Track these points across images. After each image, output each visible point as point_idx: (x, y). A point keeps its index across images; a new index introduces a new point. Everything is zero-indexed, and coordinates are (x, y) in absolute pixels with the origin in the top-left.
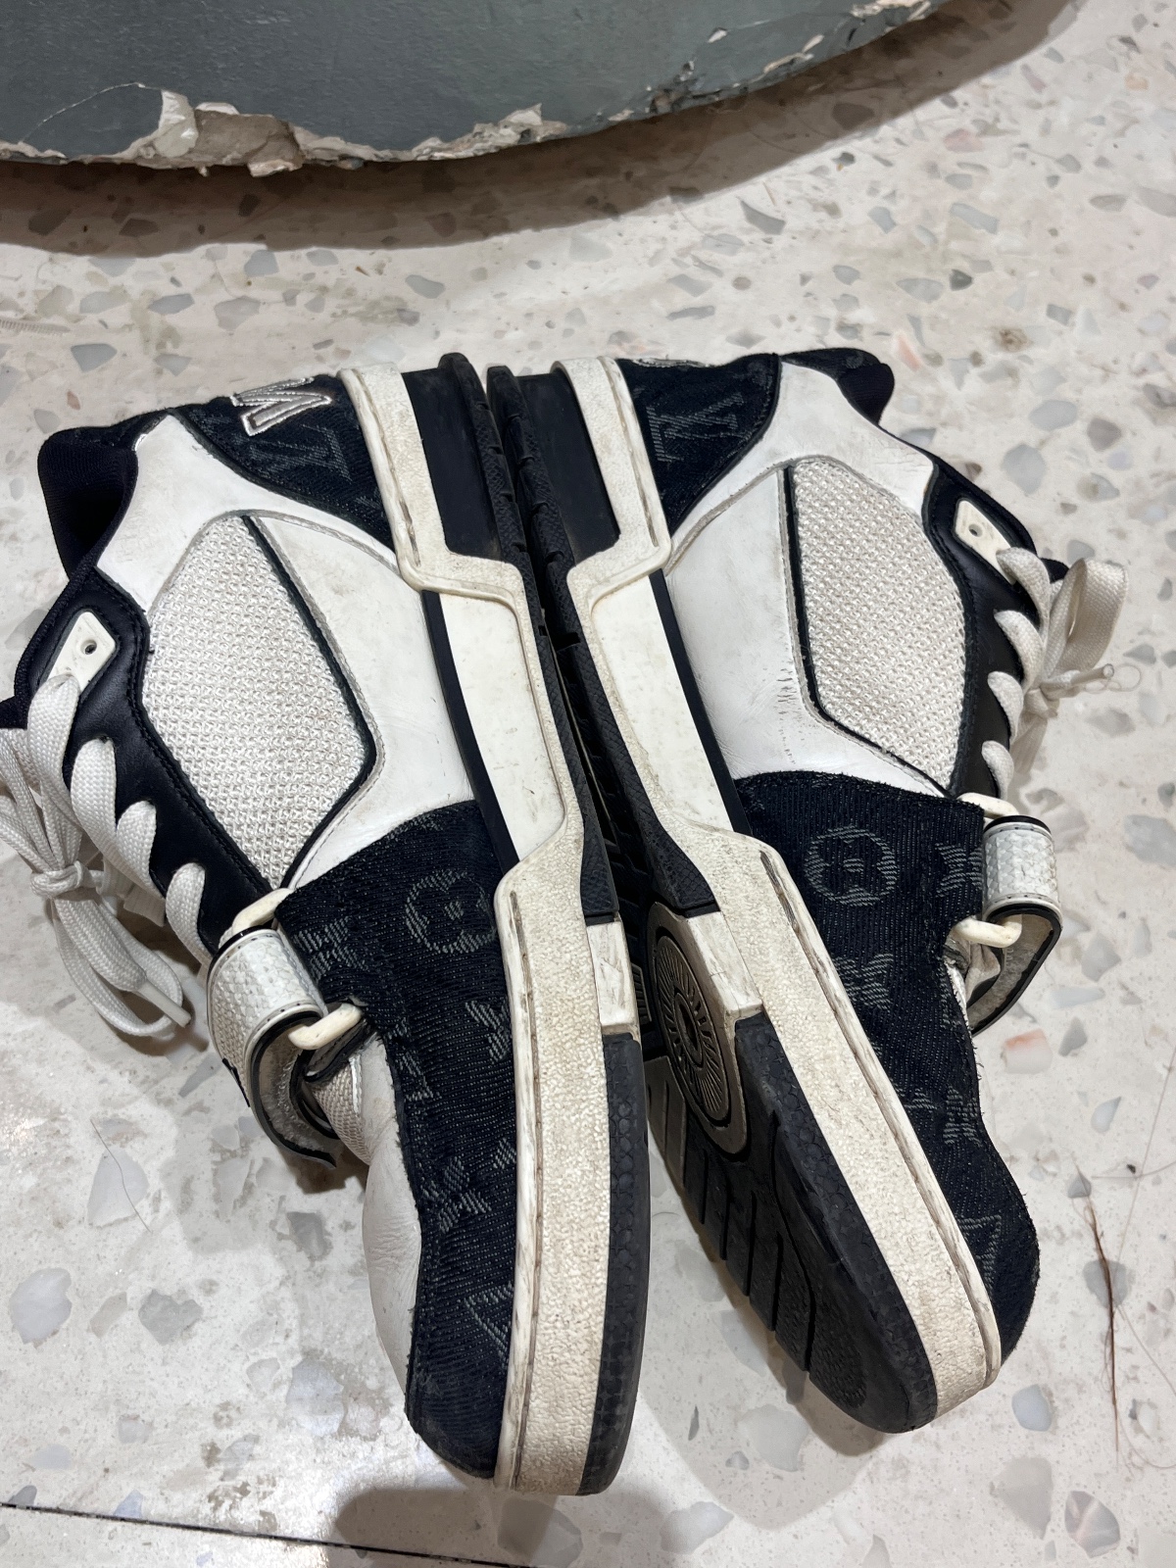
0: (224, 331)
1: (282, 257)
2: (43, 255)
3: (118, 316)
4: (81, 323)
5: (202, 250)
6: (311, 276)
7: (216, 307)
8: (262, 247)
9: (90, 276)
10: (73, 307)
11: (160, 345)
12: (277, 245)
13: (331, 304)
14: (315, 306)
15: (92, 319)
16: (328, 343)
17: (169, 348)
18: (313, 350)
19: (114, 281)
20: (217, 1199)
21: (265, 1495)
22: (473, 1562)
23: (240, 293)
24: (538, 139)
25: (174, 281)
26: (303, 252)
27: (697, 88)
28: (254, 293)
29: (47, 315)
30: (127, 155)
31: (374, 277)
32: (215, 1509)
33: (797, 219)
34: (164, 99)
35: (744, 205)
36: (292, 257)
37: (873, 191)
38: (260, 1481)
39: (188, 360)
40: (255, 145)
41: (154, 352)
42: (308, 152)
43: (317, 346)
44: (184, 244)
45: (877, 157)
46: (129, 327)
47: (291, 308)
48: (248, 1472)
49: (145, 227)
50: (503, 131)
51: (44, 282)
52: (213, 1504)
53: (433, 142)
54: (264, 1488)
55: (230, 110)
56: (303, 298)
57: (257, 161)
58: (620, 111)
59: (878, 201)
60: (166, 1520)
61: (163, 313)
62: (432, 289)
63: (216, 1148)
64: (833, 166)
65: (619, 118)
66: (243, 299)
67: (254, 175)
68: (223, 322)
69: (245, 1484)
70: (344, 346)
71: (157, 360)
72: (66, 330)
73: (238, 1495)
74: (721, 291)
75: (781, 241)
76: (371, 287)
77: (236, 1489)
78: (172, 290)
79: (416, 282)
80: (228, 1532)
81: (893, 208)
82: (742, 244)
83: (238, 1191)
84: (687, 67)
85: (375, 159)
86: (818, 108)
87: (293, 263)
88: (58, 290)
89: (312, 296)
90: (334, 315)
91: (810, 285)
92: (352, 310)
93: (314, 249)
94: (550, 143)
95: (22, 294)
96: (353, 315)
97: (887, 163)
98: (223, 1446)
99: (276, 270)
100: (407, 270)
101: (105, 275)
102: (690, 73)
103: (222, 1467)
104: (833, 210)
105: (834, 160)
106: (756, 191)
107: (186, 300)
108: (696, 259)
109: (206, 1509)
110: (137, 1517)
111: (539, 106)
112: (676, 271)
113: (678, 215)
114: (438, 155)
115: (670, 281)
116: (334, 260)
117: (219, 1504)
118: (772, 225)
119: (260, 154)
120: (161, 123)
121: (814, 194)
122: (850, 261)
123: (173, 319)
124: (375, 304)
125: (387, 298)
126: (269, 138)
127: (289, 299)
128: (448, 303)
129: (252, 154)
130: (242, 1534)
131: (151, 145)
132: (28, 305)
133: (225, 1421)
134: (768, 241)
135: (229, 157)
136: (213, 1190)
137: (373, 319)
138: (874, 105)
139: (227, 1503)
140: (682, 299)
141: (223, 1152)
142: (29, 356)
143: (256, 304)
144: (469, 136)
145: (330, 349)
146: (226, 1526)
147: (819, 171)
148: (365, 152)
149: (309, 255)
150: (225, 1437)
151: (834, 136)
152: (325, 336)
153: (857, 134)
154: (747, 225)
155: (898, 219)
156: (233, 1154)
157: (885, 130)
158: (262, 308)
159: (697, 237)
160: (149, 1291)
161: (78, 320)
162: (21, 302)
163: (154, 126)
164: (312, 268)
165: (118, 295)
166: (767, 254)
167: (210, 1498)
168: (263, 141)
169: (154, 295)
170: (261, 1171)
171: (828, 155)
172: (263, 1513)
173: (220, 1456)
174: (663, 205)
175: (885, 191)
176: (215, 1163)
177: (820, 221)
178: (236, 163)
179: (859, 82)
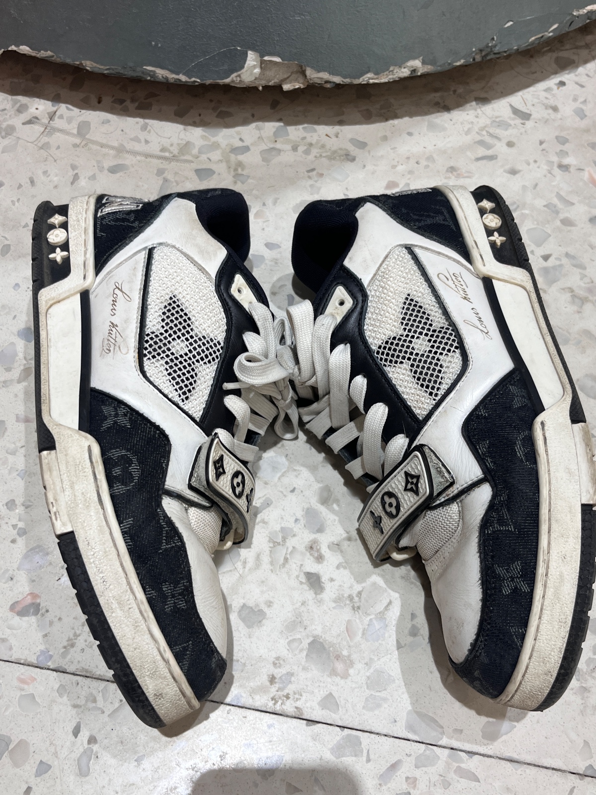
0: (265, 163)
1: (291, 129)
2: (181, 127)
3: (216, 155)
4: (199, 159)
5: (254, 125)
6: (304, 138)
7: (261, 152)
8: (282, 124)
9: (203, 137)
10: (195, 151)
11: (236, 170)
12: (288, 123)
13: (315, 151)
14: (307, 152)
15: (204, 157)
16: (313, 170)
17: (240, 171)
18: (306, 173)
19: (213, 139)
20: (272, 563)
21: (297, 700)
22: (393, 737)
23: (272, 146)
24: (419, 74)
25: (241, 139)
26: (301, 127)
27: (496, 50)
28: (278, 146)
29: (183, 155)
30: (227, 81)
31: (334, 139)
32: (275, 704)
33: (538, 113)
34: (249, 54)
35: (511, 106)
36: (296, 129)
37: (575, 100)
38: (295, 693)
39: (248, 177)
40: (286, 76)
41: (232, 173)
42: (310, 79)
43: (308, 171)
44: (245, 122)
45: (577, 83)
46: (221, 161)
47: (296, 153)
48: (290, 689)
49: (228, 114)
50: (403, 70)
51: (182, 140)
52: (273, 702)
53: (369, 75)
54: (297, 696)
55: (277, 59)
56: (301, 149)
57: (286, 83)
58: (459, 60)
59: (577, 105)
60: (253, 707)
61: (236, 155)
62: (362, 145)
63: (271, 540)
64: (555, 87)
65: (458, 64)
66: (273, 149)
67: (285, 90)
68: (264, 160)
69: (288, 694)
70: (320, 172)
71: (234, 177)
72: (193, 162)
73: (285, 699)
74: (500, 148)
75: (529, 124)
76: (333, 144)
77: (284, 696)
78: (240, 144)
79: (353, 141)
80: (281, 715)
81: (584, 108)
82: (511, 125)
83: (282, 561)
84: (493, 39)
85: (342, 83)
86: (547, 59)
87: (296, 132)
88: (188, 143)
89: (305, 148)
90: (316, 157)
91: (544, 146)
92: (324, 155)
93: (306, 125)
94: (423, 76)
95: (172, 145)
96: (324, 157)
97: (582, 86)
98: (278, 676)
99: (288, 135)
100: (350, 136)
101: (210, 137)
102: (494, 42)
103: (277, 685)
104: (555, 109)
105: (555, 84)
106: (517, 99)
107: (247, 149)
108: (488, 132)
109: (271, 704)
110: (239, 705)
111: (421, 58)
112: (478, 138)
113: (479, 111)
114: (371, 81)
115: (475, 142)
116: (315, 131)
117: (276, 702)
118: (526, 116)
119: (288, 80)
120: (246, 65)
121: (545, 101)
122: (563, 134)
123: (241, 158)
124: (335, 152)
125: (341, 149)
126: (292, 73)
127: (295, 149)
128: (369, 152)
129: (284, 80)
130: (287, 716)
131: (239, 76)
132: (175, 150)
133: (278, 665)
134: (523, 124)
135: (273, 82)
136: (270, 559)
137: (334, 159)
138: (575, 58)
139: (279, 703)
140: (482, 152)
141: (274, 542)
142: (176, 173)
143: (279, 151)
144: (387, 72)
145: (314, 173)
146: (280, 712)
147: (548, 90)
148: (337, 79)
149: (303, 128)
150: (279, 672)
151: (556, 73)
152: (312, 167)
153: (567, 72)
154: (513, 116)
155: (587, 113)
156: (279, 544)
157: (581, 70)
158: (282, 153)
159: (488, 122)
160: (242, 604)
161: (198, 157)
162: (171, 149)
163: (243, 67)
164: (305, 135)
165: (215, 146)
166: (523, 130)
167: (273, 699)
168: (290, 74)
169: (232, 146)
170: (292, 552)
171: (552, 82)
172: (296, 708)
173: (276, 680)
174: (471, 106)
175: (582, 100)
176: (270, 547)
177: (549, 114)
178: (276, 84)
179: (567, 47)
